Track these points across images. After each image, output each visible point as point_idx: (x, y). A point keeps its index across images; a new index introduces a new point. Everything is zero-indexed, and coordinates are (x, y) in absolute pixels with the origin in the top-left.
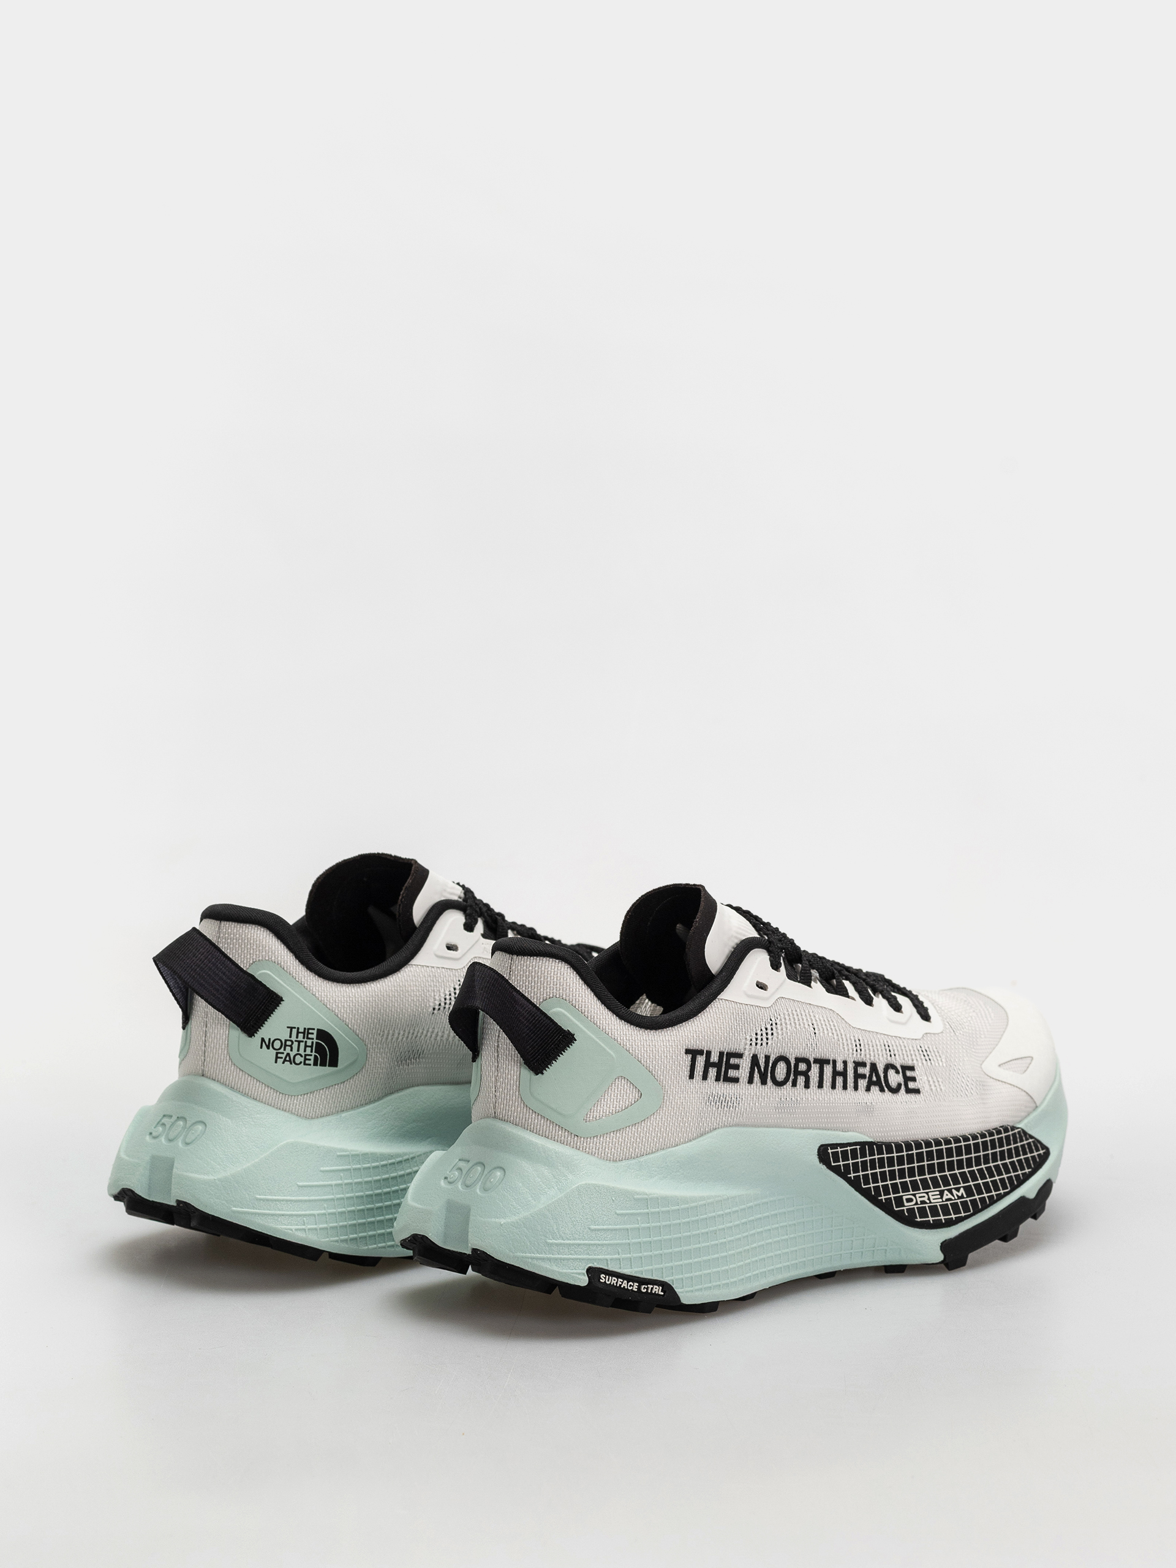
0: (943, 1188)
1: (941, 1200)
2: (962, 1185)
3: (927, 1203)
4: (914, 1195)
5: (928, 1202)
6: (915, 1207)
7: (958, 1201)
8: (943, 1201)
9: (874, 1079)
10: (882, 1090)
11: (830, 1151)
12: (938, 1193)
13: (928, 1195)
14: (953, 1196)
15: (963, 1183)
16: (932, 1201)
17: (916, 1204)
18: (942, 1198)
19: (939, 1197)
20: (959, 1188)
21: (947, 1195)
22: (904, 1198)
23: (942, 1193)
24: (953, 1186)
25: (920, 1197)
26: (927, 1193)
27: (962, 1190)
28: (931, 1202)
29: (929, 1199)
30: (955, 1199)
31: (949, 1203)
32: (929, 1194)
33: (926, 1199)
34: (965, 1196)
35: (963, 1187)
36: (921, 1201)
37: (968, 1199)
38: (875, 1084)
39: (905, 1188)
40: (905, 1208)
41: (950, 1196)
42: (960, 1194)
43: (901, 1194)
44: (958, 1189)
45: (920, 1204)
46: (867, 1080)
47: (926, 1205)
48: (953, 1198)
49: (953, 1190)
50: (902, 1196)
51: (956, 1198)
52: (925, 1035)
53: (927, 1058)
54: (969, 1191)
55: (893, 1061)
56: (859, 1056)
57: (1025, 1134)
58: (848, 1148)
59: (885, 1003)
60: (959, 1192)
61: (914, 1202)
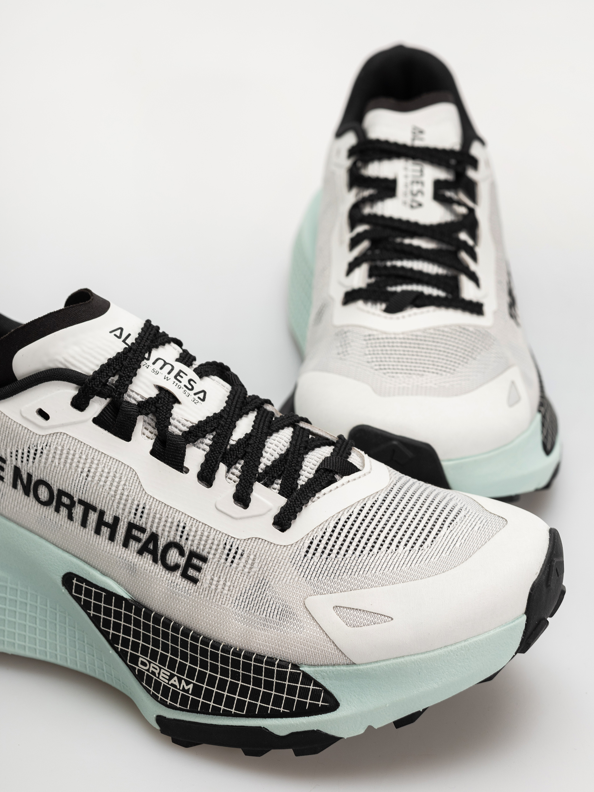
0: (175, 673)
1: (167, 681)
2: (194, 682)
3: (156, 676)
4: (150, 663)
5: (157, 676)
6: (146, 672)
7: (181, 692)
8: (168, 684)
9: (151, 546)
10: (155, 561)
11: (75, 581)
12: (169, 674)
13: (160, 671)
14: (180, 686)
15: (196, 681)
16: (160, 677)
17: (148, 670)
18: (169, 680)
19: (168, 678)
20: (191, 683)
21: (175, 681)
22: (140, 659)
23: (171, 676)
24: (185, 677)
25: (153, 667)
26: (160, 668)
27: (191, 686)
28: (158, 678)
29: (159, 674)
30: (179, 689)
31: (172, 688)
32: (162, 670)
33: (157, 672)
34: (190, 692)
35: (193, 683)
36: (152, 671)
37: (191, 696)
38: (150, 552)
40: (137, 667)
41: (177, 684)
42: (186, 688)
43: (139, 654)
44: (188, 683)
45: (151, 673)
46: (140, 545)
47: (154, 677)
48: (178, 687)
49: (183, 681)
50: (139, 657)
51: (181, 689)
52: (254, 539)
53: (230, 558)
54: (197, 691)
55: (183, 543)
56: (137, 521)
57: (308, 679)
58: (94, 589)
59: (231, 488)
60: (187, 685)
61: (147, 668)
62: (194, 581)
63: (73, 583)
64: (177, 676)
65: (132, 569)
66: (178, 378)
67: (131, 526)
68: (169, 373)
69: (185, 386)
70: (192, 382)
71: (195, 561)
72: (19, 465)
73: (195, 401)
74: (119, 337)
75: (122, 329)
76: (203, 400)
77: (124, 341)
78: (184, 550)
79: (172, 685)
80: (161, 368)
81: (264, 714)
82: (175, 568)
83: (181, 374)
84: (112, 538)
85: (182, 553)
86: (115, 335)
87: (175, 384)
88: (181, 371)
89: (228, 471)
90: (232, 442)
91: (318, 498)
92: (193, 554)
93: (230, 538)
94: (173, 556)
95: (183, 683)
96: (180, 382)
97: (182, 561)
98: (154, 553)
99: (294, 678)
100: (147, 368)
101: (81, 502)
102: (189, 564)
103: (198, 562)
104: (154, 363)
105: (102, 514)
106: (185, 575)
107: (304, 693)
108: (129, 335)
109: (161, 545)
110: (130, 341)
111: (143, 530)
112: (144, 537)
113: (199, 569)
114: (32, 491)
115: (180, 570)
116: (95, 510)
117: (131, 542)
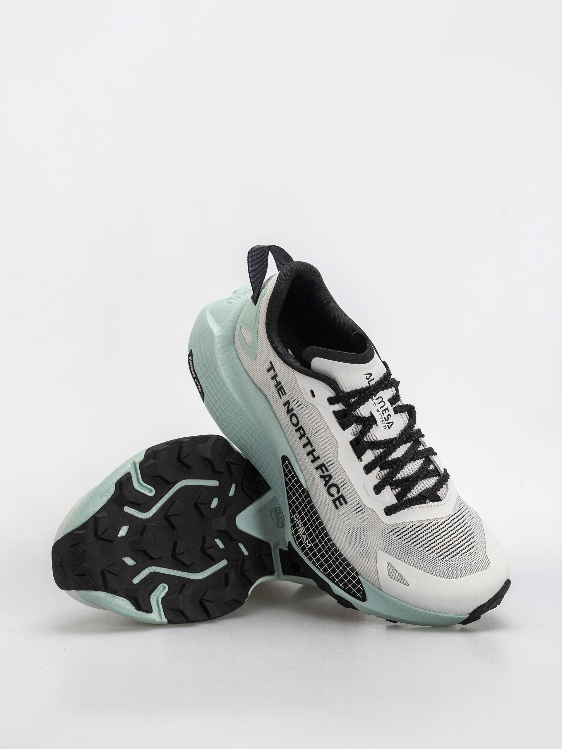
0: (307, 534)
1: (301, 534)
2: (312, 545)
3: (298, 527)
4: (299, 520)
5: (299, 528)
6: (295, 522)
7: (304, 544)
8: (301, 535)
9: (327, 479)
10: (325, 485)
11: (287, 462)
12: (304, 532)
13: (301, 527)
14: (305, 541)
15: (313, 545)
16: (300, 529)
17: (297, 522)
19: (302, 533)
20: (311, 544)
21: (305, 537)
22: (296, 514)
23: (304, 534)
24: (309, 539)
25: (299, 522)
26: (302, 526)
27: (310, 545)
28: (299, 529)
29: (300, 528)
30: (304, 542)
31: (302, 539)
33: (300, 526)
34: (308, 547)
35: (311, 545)
37: (307, 549)
38: (325, 480)
39: (300, 513)
40: (293, 516)
41: (305, 539)
42: (308, 544)
43: (297, 512)
44: (309, 543)
45: (297, 524)
46: (323, 474)
47: (297, 527)
49: (308, 540)
50: (296, 513)
51: (305, 542)
52: (372, 510)
53: (357, 511)
54: (311, 549)
55: (341, 489)
56: (327, 465)
57: (359, 582)
58: (293, 473)
59: (376, 482)
60: (308, 543)
61: (297, 520)
62: (337, 508)
63: (286, 462)
64: (307, 536)
65: (314, 480)
66: (384, 412)
67: (323, 465)
68: (381, 408)
69: (385, 418)
70: (389, 416)
71: (341, 500)
72: (291, 401)
73: (385, 427)
74: (368, 379)
75: (371, 374)
76: (389, 428)
77: (369, 382)
78: (339, 492)
79: (302, 537)
80: (378, 404)
81: (333, 580)
82: (332, 495)
83: (387, 410)
84: (313, 461)
85: (338, 492)
86: (366, 377)
87: (380, 415)
88: (387, 409)
89: (380, 471)
90: (390, 458)
91: (412, 508)
92: (342, 496)
93: (362, 502)
94: (334, 490)
95: (307, 541)
96: (384, 415)
97: (336, 496)
98: (327, 482)
99: (354, 578)
100: (372, 401)
101: (308, 438)
102: (338, 499)
103: (343, 501)
104: (376, 399)
105: (314, 450)
106: (334, 501)
107: (354, 586)
108: (374, 379)
109: (331, 483)
110: (372, 383)
111: (327, 471)
112: (326, 473)
113: (341, 504)
114: (290, 414)
115: (333, 498)
116: (312, 446)
117: (320, 470)
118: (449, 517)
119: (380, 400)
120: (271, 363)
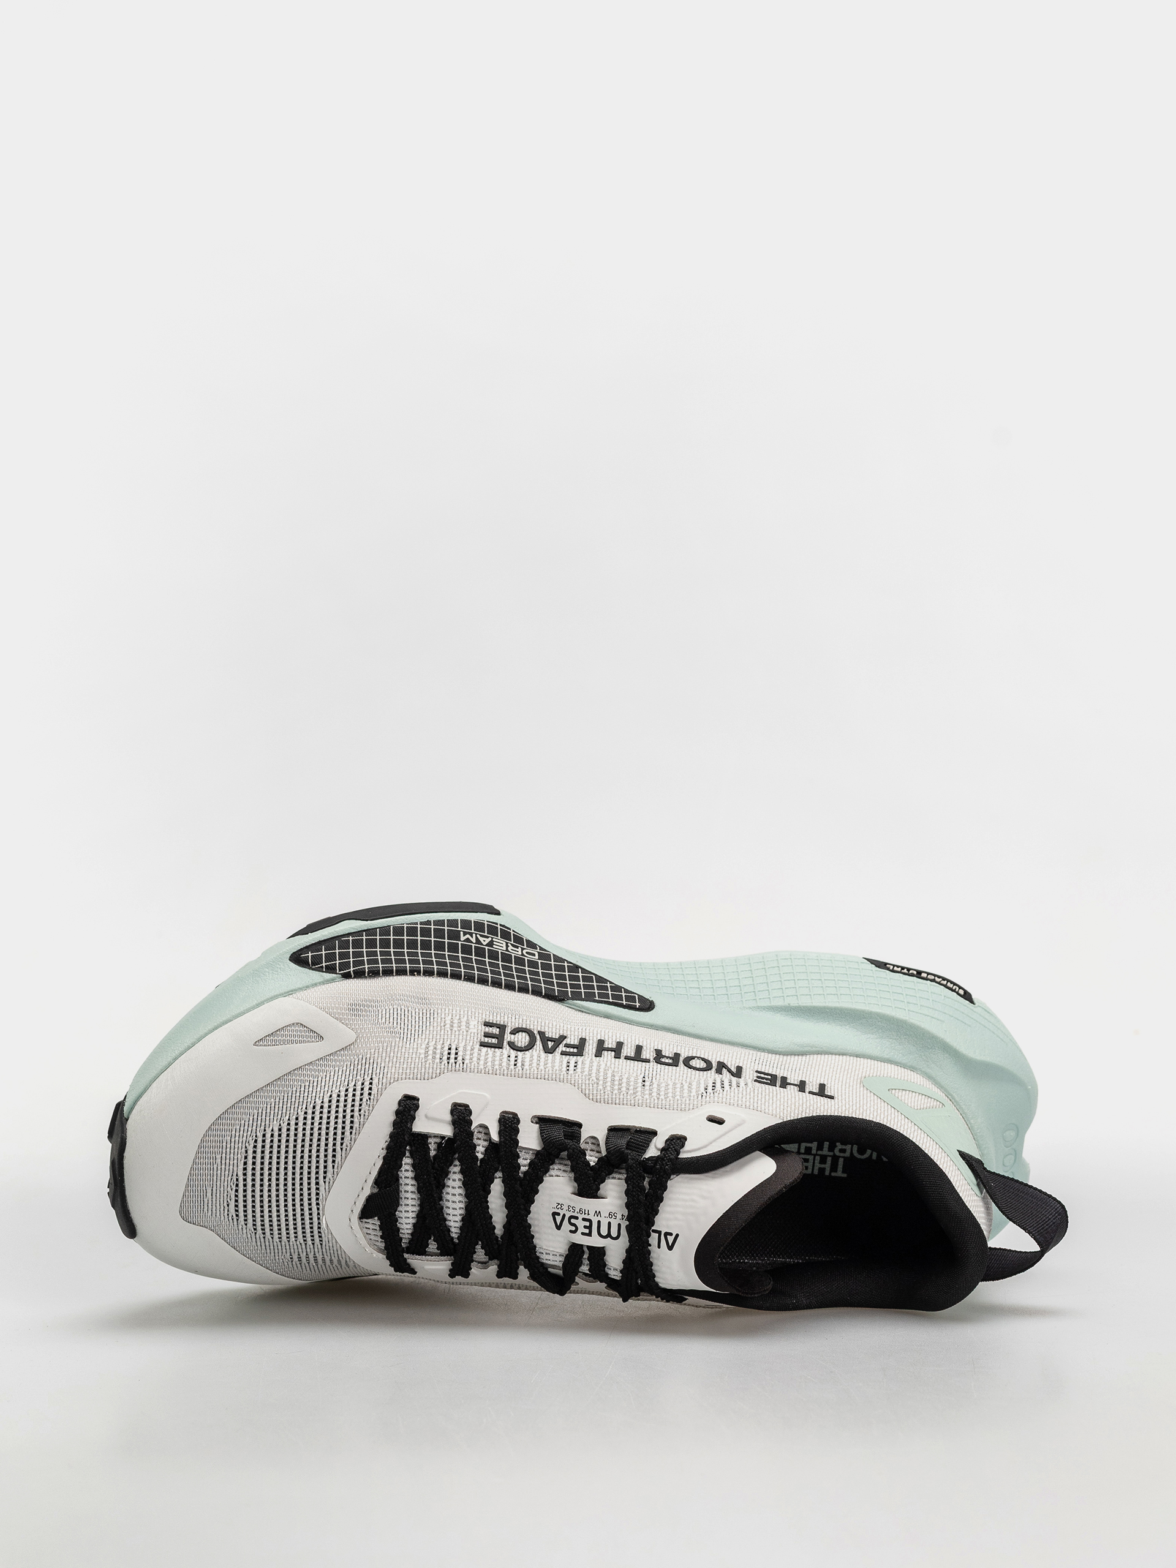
0: (487, 948)
1: (494, 939)
2: (460, 943)
3: (511, 944)
4: (523, 955)
5: (509, 944)
6: (525, 947)
7: (473, 931)
8: (492, 938)
9: (551, 1044)
10: (542, 1034)
11: (638, 1005)
12: (494, 946)
13: (507, 948)
14: (476, 937)
16: (505, 943)
17: (523, 949)
18: (492, 941)
19: (494, 943)
20: (464, 941)
21: (484, 941)
22: (537, 957)
23: (491, 944)
24: (473, 945)
25: (518, 952)
26: (507, 950)
27: (463, 938)
28: (507, 943)
29: (507, 946)
30: (476, 934)
31: (486, 934)
32: (505, 949)
33: (510, 948)
34: (462, 933)
35: (461, 941)
37: (459, 929)
38: (551, 1040)
39: (532, 964)
40: (538, 950)
41: (481, 939)
42: (468, 936)
43: (539, 961)
44: (468, 940)
45: (518, 947)
47: (512, 943)
48: (478, 935)
49: (474, 942)
50: (538, 959)
51: (474, 935)
52: (434, 1076)
53: (453, 1051)
54: (455, 935)
55: (513, 1053)
56: (573, 1059)
57: (331, 969)
58: (611, 1000)
59: (476, 1120)
60: (468, 938)
61: (524, 952)
62: (487, 1024)
63: (639, 1003)
66: (587, 1224)
67: (580, 1053)
68: (599, 1222)
69: (577, 1218)
70: (573, 1228)
71: (494, 1041)
72: (734, 1079)
73: (559, 1206)
74: (666, 1234)
75: (670, 1248)
76: (554, 1214)
77: (659, 1233)
78: (510, 1046)
79: (488, 937)
80: (609, 1224)
81: (370, 932)
82: (515, 1032)
83: (587, 1231)
84: (601, 1043)
85: (512, 1045)
86: (671, 1234)
87: (587, 1212)
88: (590, 1234)
89: (490, 1140)
92: (500, 1046)
93: (461, 1069)
94: (522, 1039)
95: (474, 940)
96: (584, 1219)
97: (508, 1037)
98: (545, 1039)
99: (345, 966)
101: (647, 1061)
102: (500, 1037)
103: (490, 1041)
104: (619, 1225)
105: (617, 1056)
106: (502, 1028)
107: (331, 957)
108: (659, 1247)
109: (538, 1045)
110: (653, 1239)
111: (563, 1053)
112: (561, 1048)
113: (486, 1035)
114: (714, 1065)
115: (508, 1030)
116: (627, 1058)
117: (576, 1042)
118: (321, 1209)
119: (614, 1234)
120: (832, 1097)
